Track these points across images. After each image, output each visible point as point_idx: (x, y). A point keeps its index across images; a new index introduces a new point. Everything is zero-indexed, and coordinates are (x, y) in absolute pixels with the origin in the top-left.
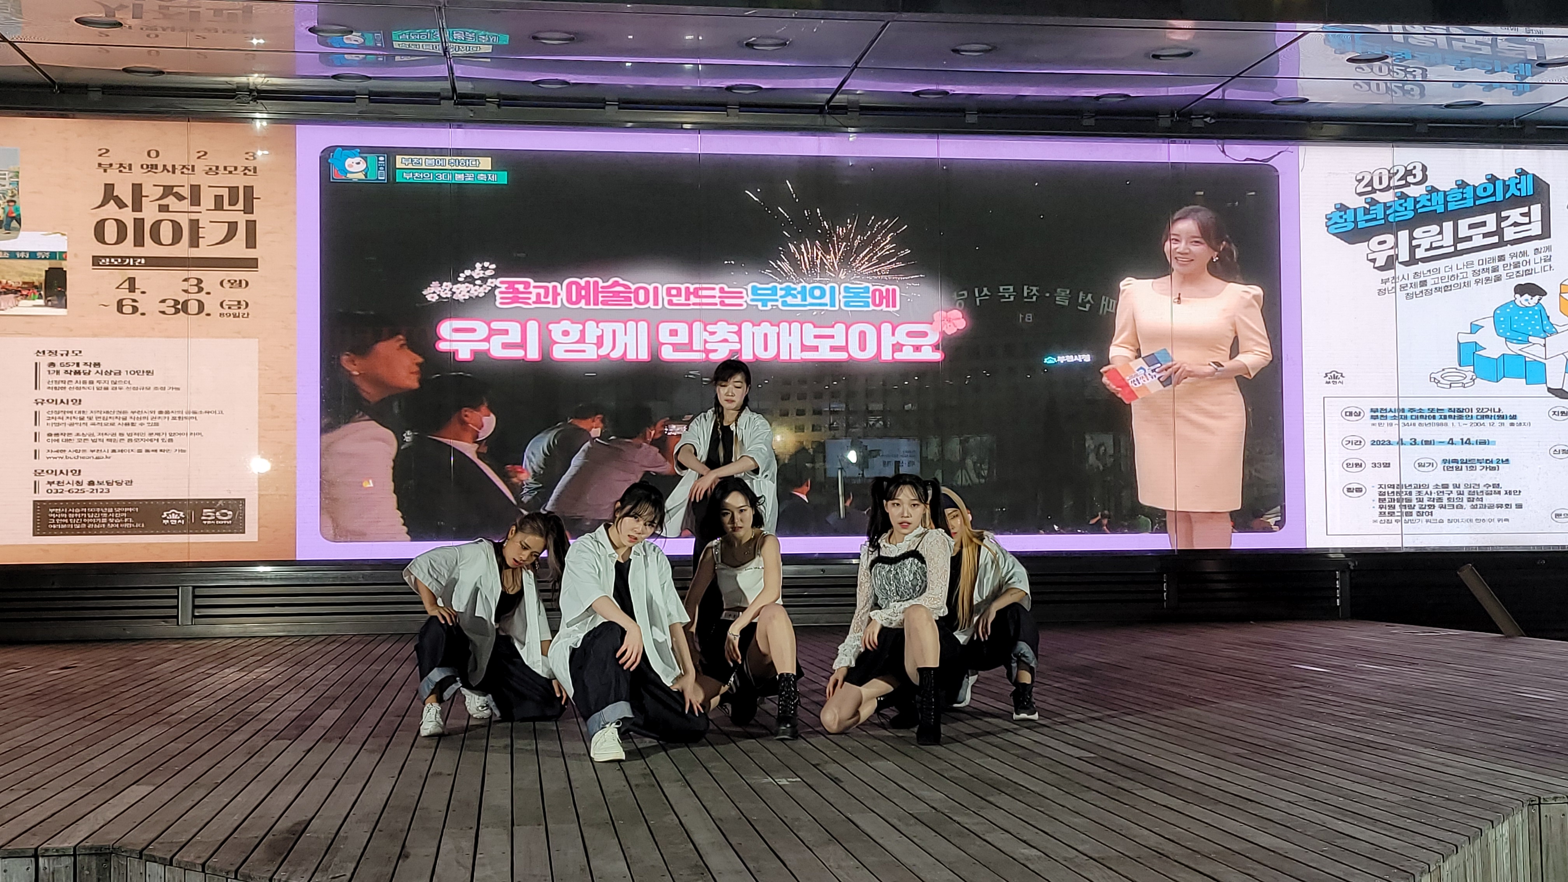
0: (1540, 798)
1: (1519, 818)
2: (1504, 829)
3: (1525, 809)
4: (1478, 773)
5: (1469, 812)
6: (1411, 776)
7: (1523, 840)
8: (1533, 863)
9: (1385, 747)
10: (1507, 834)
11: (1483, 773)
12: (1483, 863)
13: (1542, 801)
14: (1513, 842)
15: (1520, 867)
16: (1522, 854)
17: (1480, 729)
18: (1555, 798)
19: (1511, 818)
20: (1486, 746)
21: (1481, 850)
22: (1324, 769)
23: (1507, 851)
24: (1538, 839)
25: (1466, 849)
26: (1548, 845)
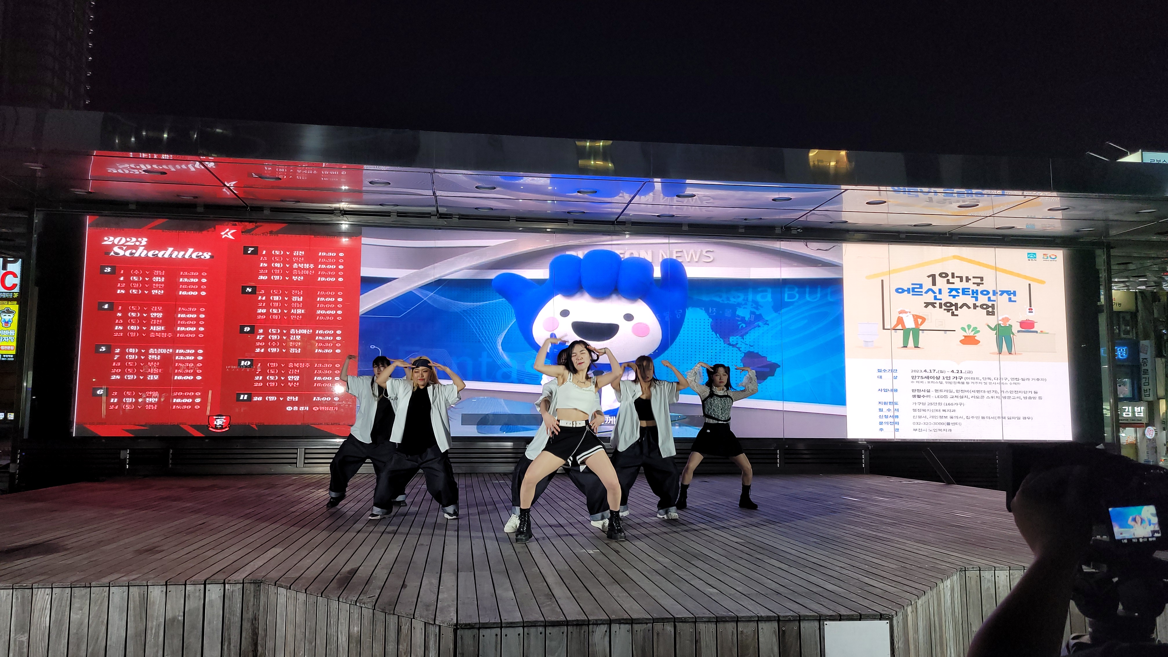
0: (965, 568)
1: (955, 578)
2: (948, 583)
3: (958, 573)
4: (933, 554)
5: (930, 574)
6: (901, 555)
7: (957, 589)
8: (962, 600)
9: (888, 540)
10: (949, 586)
11: (936, 554)
12: (938, 600)
13: (966, 569)
14: (952, 590)
15: (956, 602)
16: (957, 595)
17: (935, 531)
18: (973, 568)
19: (951, 577)
20: (938, 540)
21: (937, 594)
22: (858, 550)
23: (949, 594)
24: (965, 588)
25: (929, 593)
26: (969, 592)
